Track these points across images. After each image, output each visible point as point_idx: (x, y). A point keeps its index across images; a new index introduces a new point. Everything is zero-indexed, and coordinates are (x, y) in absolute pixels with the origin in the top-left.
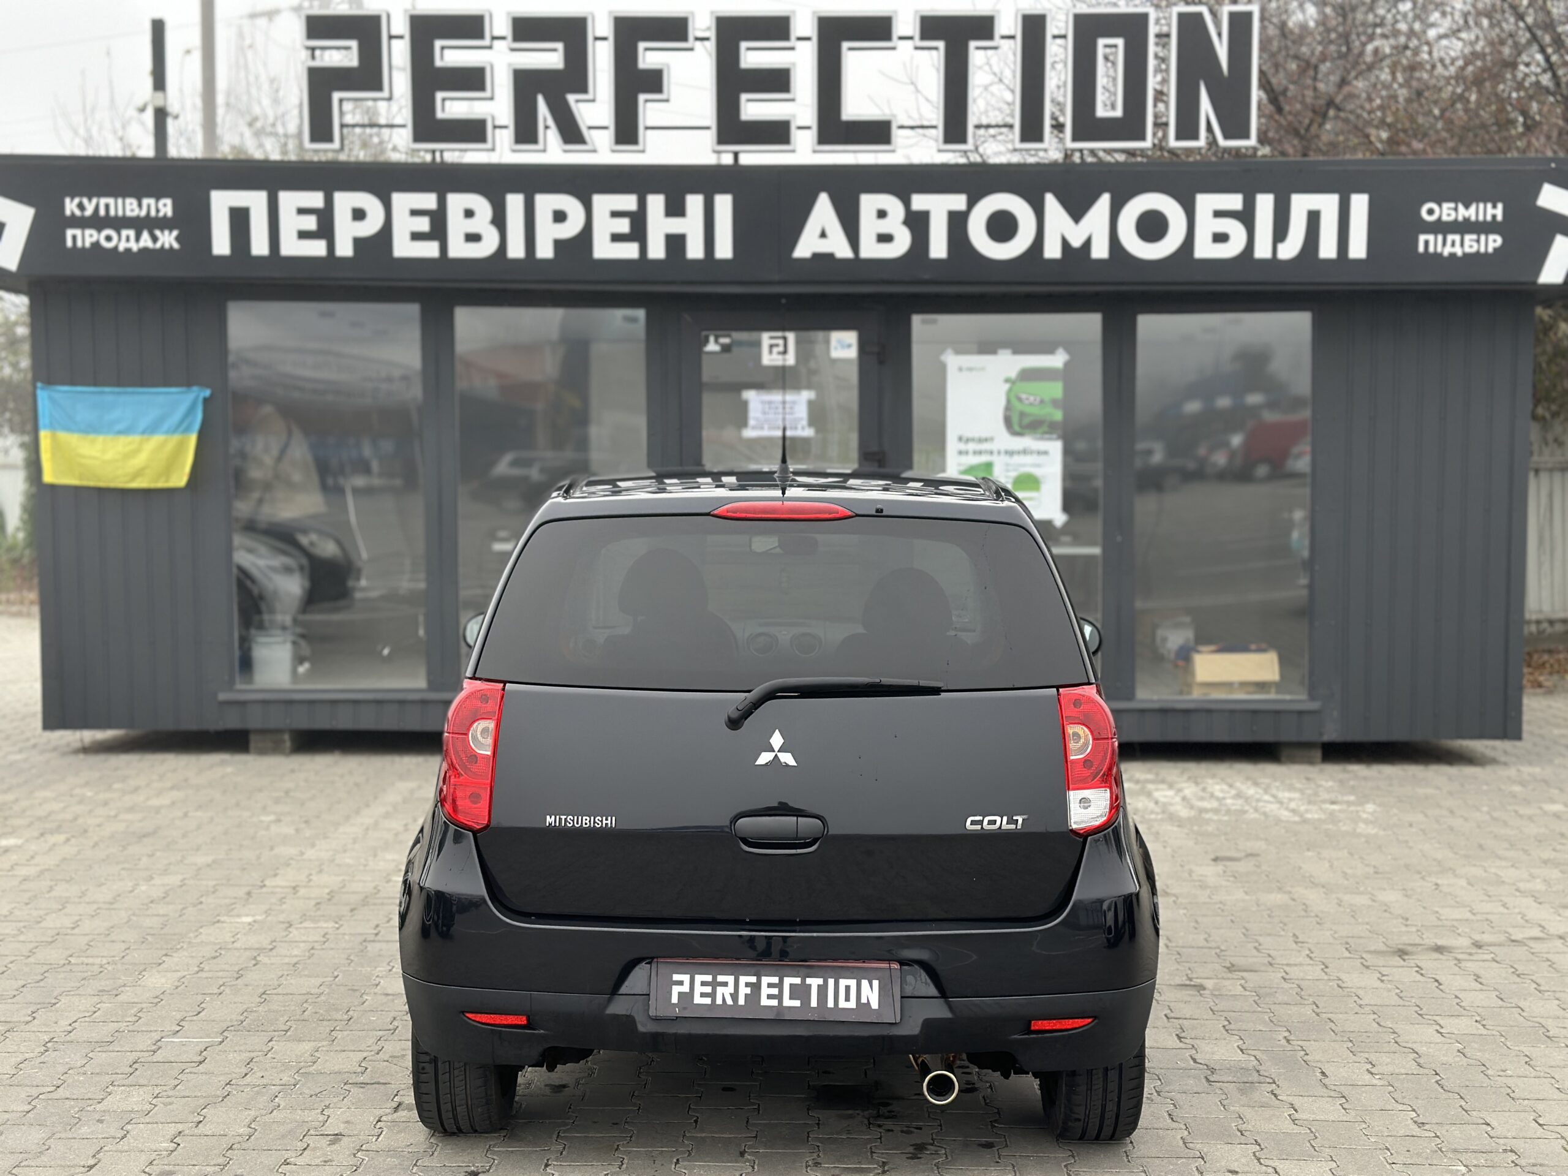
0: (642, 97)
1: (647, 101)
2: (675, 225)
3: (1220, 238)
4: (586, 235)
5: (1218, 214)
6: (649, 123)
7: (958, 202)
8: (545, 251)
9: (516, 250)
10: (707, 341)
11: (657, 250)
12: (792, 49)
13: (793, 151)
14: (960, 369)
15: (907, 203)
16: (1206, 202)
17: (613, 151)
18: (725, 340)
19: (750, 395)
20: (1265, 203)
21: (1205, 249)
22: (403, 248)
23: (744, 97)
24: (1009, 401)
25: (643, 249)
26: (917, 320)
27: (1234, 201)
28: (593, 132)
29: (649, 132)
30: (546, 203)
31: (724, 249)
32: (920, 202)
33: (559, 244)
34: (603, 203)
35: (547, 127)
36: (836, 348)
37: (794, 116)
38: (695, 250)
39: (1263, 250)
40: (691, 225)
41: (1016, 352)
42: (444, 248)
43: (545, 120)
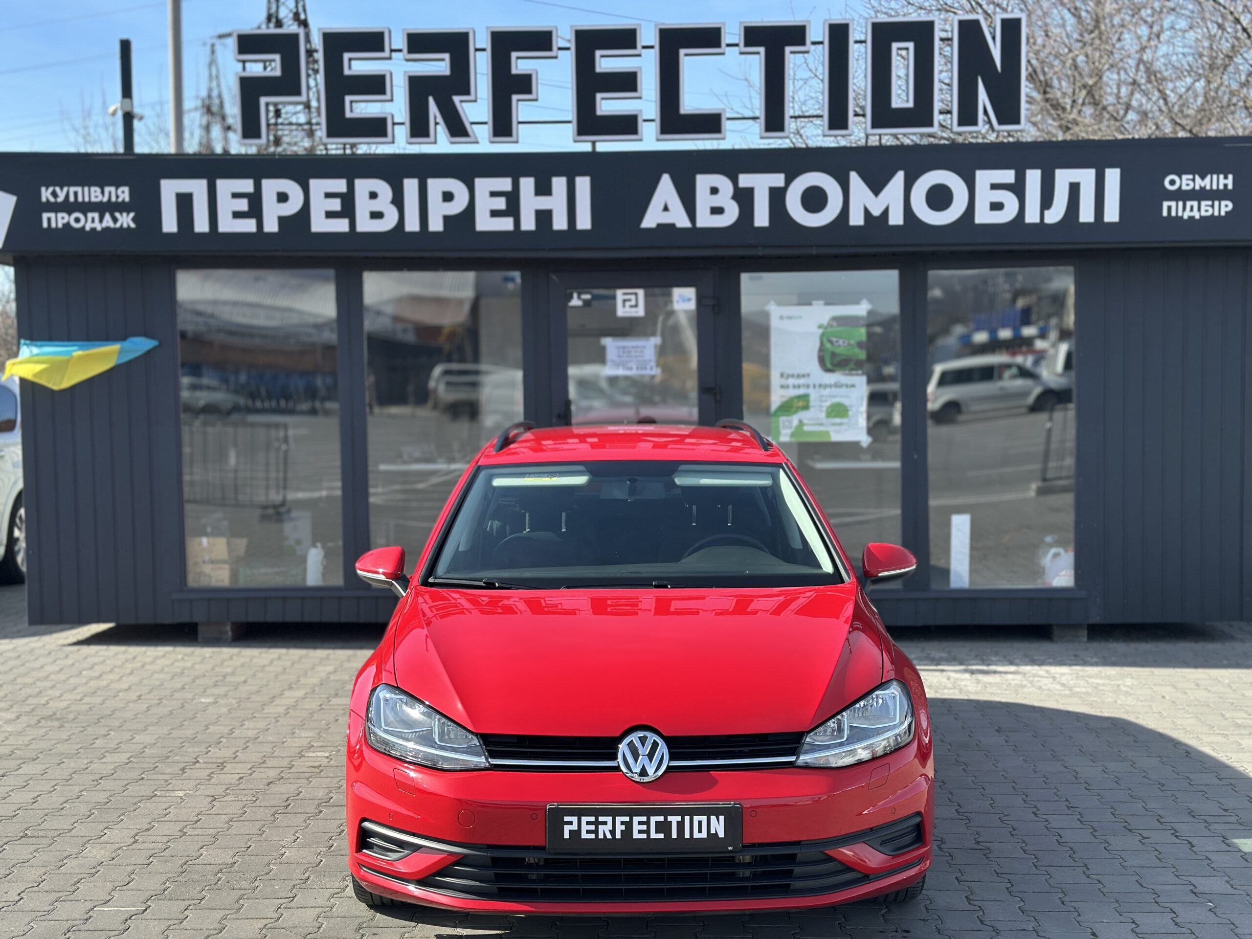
0: (515, 97)
1: (518, 100)
2: (543, 202)
3: (997, 206)
4: (470, 211)
5: (994, 187)
6: (520, 120)
7: (778, 180)
8: (436, 225)
9: (412, 225)
10: (570, 297)
11: (528, 223)
12: (639, 55)
13: (641, 140)
14: (781, 318)
15: (735, 182)
16: (984, 177)
17: (492, 142)
18: (587, 297)
19: (608, 342)
20: (1034, 177)
21: (983, 216)
22: (319, 224)
23: (599, 96)
24: (822, 344)
25: (517, 223)
26: (745, 277)
27: (1008, 176)
28: (474, 126)
29: (520, 126)
30: (436, 186)
31: (584, 222)
32: (745, 180)
33: (447, 219)
34: (484, 185)
35: (437, 124)
36: (678, 302)
37: (641, 111)
38: (560, 223)
39: (1032, 216)
40: (557, 203)
41: (829, 303)
42: (353, 224)
43: (435, 118)
